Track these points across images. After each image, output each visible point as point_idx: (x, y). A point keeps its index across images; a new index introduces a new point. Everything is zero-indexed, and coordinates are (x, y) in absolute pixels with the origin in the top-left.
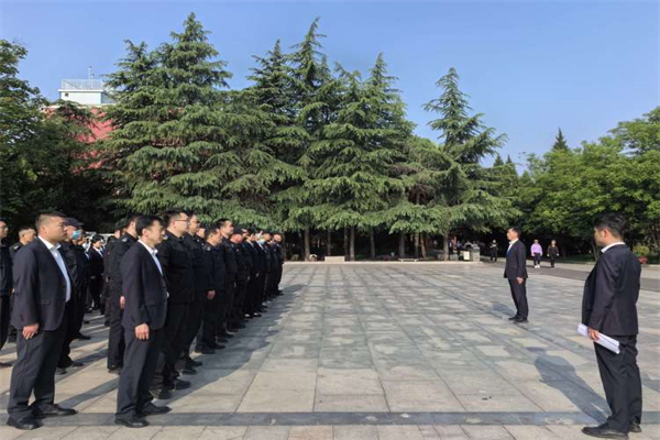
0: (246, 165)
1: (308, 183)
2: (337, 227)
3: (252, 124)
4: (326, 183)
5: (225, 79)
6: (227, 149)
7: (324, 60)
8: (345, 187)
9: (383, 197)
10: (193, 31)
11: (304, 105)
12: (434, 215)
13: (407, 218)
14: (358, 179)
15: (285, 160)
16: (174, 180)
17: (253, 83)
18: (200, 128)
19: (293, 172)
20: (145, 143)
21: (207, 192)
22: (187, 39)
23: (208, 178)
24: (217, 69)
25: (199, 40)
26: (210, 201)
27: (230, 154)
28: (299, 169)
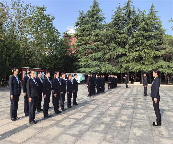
0: (110, 49)
1: (128, 55)
2: (137, 71)
3: (111, 34)
4: (134, 54)
5: (104, 20)
6: (104, 44)
8: (140, 56)
9: (153, 59)
10: (96, 4)
14: (145, 52)
15: (121, 47)
16: (90, 56)
17: (112, 20)
18: (97, 37)
19: (123, 51)
20: (83, 44)
21: (99, 59)
22: (94, 7)
23: (99, 55)
24: (102, 17)
25: (97, 7)
26: (100, 62)
27: (105, 46)
28: (126, 50)
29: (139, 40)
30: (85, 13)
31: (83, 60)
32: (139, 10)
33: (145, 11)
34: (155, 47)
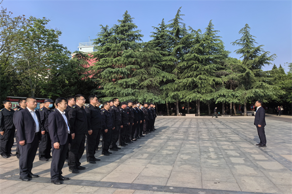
0: (149, 74)
1: (177, 81)
2: (191, 101)
3: (151, 56)
4: (185, 81)
5: (141, 38)
6: (141, 67)
7: (184, 25)
8: (193, 82)
9: (213, 86)
10: (127, 18)
11: (175, 46)
12: (237, 95)
13: (224, 96)
14: (200, 79)
15: (167, 72)
16: (119, 81)
17: (153, 39)
18: (130, 59)
19: (169, 76)
20: (108, 67)
21: (134, 86)
22: (124, 22)
23: (133, 80)
24: (137, 34)
25: (129, 22)
26: (135, 90)
27: (143, 70)
28: (173, 75)
29: (193, 64)
30: (111, 28)
31: (108, 88)
32: (191, 29)
33: (199, 30)
34: (214, 73)
